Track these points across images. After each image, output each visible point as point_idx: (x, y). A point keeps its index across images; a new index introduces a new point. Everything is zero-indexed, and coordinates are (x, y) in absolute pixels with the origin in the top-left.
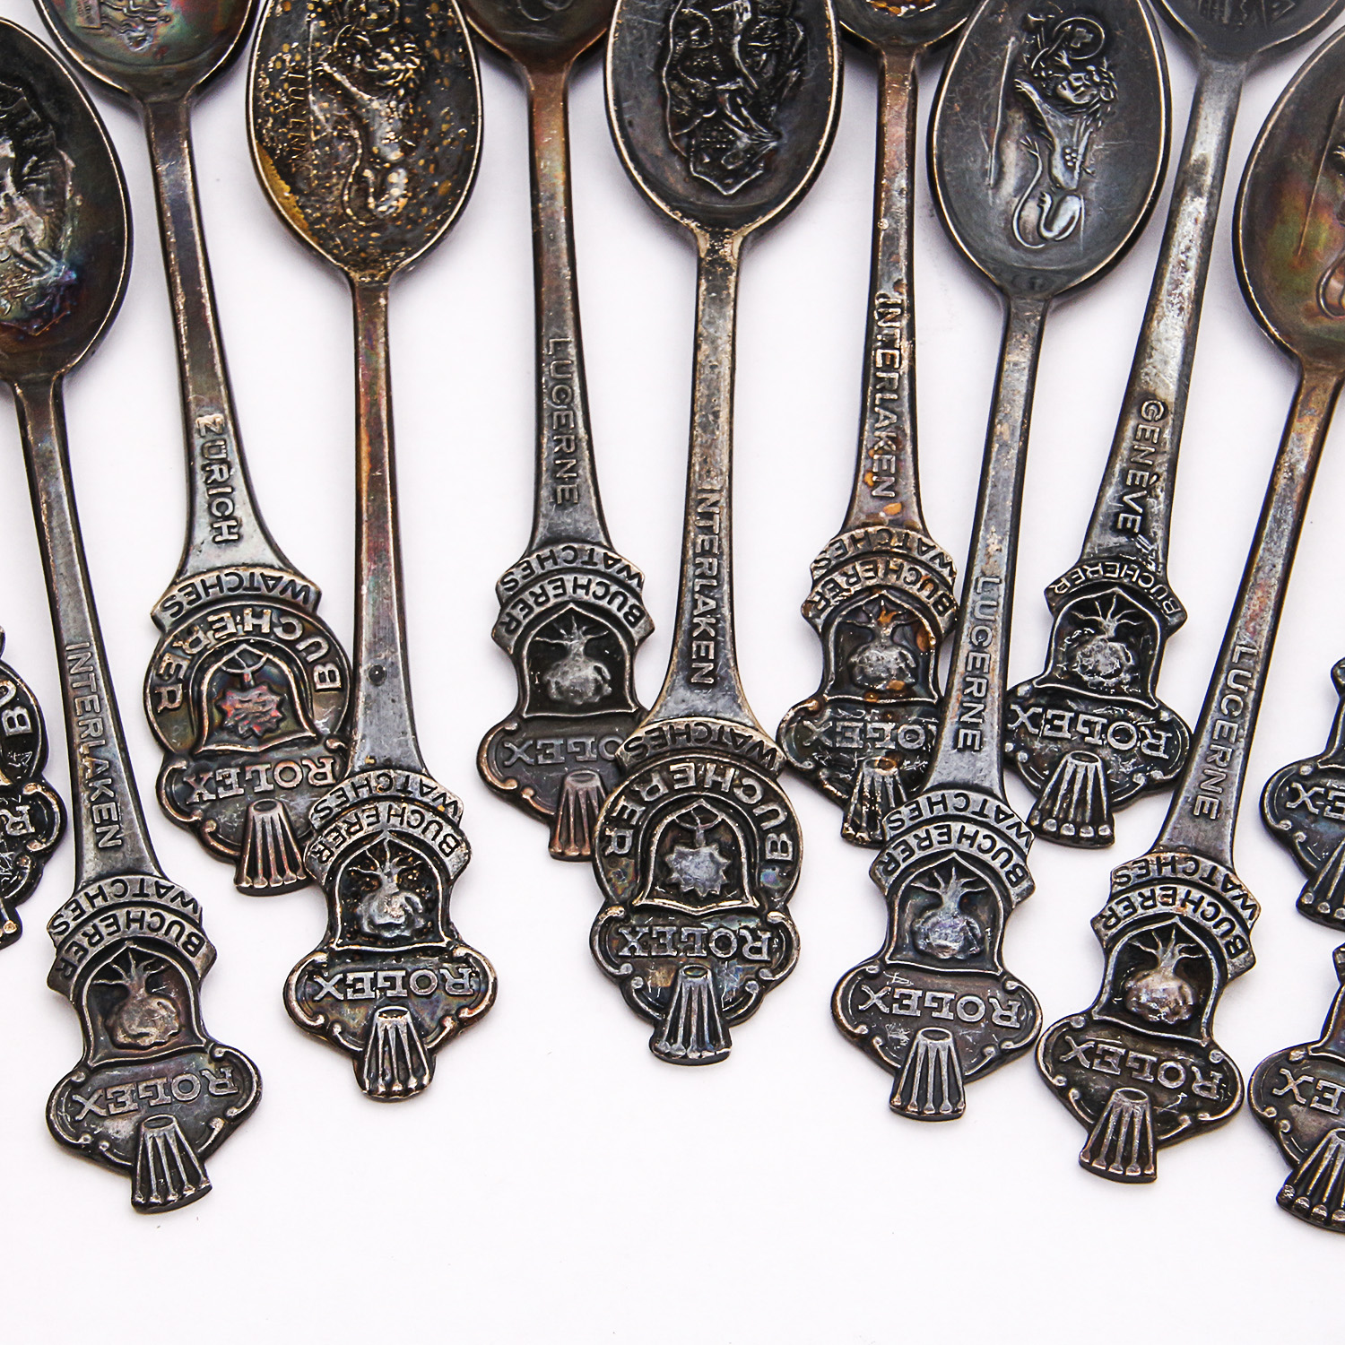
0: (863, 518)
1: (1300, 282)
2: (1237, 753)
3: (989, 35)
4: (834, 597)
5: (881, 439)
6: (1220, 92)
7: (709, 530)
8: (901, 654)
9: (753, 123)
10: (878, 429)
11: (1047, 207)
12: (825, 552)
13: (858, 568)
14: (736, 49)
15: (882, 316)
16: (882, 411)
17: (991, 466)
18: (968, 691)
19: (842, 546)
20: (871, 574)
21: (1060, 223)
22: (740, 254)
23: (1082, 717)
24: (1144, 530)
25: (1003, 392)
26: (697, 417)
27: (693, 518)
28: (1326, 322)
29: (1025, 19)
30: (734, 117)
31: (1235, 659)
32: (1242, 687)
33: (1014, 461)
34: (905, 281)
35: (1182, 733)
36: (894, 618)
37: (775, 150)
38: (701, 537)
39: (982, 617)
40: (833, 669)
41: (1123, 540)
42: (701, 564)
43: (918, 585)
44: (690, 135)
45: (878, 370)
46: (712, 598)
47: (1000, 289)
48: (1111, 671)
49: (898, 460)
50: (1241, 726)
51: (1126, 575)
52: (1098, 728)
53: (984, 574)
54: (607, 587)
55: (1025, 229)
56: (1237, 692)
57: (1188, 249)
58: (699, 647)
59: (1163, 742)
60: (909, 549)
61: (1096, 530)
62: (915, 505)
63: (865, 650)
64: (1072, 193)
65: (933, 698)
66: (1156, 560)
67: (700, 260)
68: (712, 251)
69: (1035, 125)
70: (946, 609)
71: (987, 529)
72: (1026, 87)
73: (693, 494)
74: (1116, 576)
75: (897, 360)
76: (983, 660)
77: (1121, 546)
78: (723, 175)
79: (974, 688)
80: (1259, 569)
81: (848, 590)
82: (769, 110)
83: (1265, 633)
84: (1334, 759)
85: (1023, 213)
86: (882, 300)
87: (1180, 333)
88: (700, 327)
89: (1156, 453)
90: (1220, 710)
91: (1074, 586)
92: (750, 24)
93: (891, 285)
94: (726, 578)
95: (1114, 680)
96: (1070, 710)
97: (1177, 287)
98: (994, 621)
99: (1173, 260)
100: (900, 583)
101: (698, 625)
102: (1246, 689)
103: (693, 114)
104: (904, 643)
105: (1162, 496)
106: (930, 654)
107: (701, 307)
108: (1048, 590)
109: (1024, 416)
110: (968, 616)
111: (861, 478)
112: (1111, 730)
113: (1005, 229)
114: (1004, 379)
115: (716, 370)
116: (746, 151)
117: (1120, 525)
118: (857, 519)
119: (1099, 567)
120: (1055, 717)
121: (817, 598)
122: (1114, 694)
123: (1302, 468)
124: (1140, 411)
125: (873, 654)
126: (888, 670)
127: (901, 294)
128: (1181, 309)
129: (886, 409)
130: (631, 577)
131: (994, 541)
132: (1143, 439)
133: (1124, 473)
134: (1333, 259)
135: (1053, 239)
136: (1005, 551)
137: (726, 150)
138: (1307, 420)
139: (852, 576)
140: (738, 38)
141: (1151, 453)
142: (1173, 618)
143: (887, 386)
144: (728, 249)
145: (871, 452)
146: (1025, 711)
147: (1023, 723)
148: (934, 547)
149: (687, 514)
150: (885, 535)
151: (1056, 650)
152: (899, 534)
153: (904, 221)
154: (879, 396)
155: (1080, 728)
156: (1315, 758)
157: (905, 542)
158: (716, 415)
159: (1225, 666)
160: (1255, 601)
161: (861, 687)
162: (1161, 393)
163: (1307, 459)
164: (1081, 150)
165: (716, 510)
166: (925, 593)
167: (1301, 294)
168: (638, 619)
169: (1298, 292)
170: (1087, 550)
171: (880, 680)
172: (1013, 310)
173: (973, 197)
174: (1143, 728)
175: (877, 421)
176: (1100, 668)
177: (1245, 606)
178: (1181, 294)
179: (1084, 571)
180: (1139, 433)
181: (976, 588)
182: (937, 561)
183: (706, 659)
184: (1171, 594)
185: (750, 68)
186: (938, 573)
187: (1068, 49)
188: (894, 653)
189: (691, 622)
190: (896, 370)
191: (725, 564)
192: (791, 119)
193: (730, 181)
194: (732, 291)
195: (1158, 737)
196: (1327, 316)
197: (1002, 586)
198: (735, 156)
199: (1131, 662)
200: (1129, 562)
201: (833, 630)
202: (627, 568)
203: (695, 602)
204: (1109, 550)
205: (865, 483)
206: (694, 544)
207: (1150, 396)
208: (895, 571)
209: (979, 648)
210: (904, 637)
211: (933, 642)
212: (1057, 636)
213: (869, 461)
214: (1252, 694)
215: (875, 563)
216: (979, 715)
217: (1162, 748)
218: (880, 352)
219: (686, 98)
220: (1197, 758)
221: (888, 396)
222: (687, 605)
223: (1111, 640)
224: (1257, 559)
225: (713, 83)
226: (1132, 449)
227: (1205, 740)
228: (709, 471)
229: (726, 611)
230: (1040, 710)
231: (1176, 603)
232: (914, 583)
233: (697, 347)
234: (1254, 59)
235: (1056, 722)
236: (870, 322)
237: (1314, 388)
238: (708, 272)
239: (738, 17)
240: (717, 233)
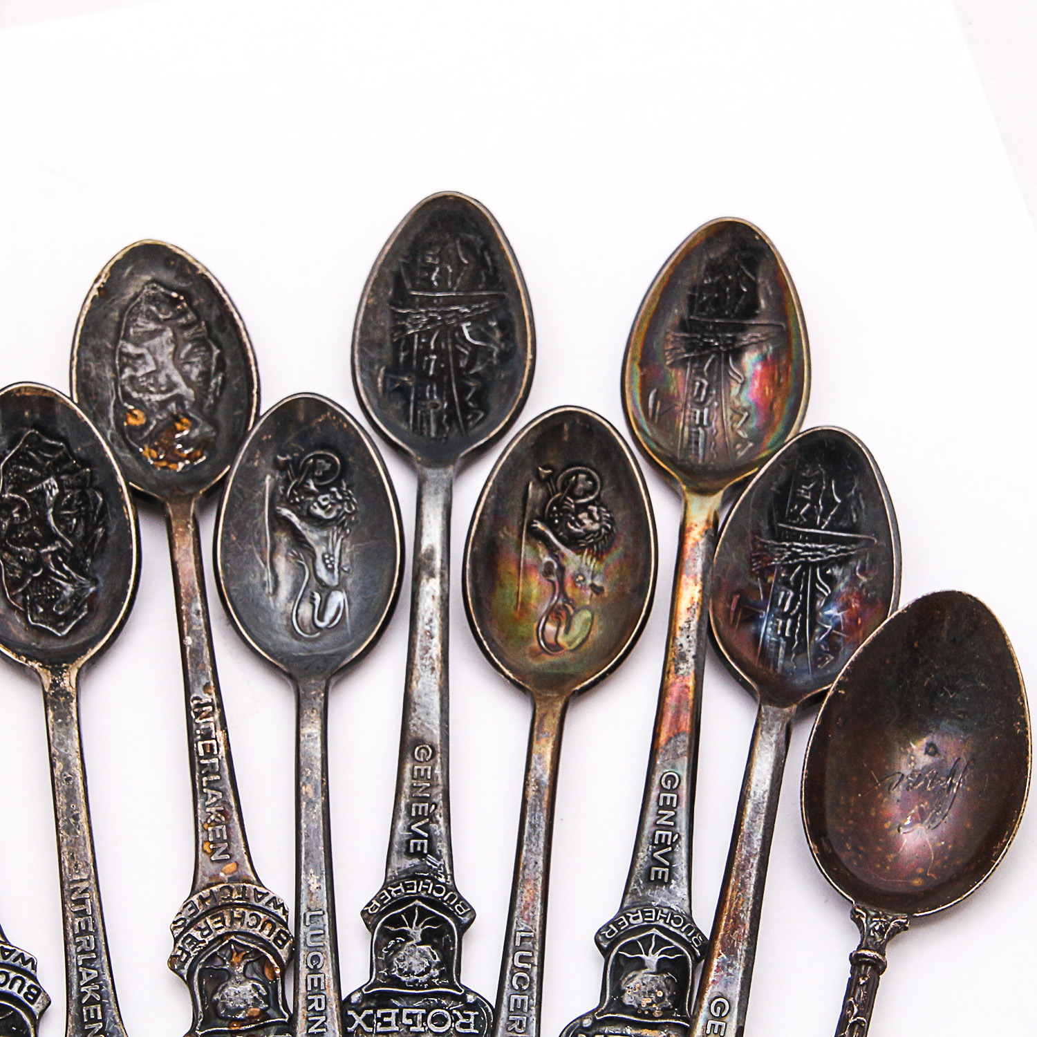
0: (207, 880)
1: (522, 630)
2: (531, 1020)
3: (249, 477)
4: (193, 949)
5: (212, 814)
6: (436, 493)
7: (83, 913)
8: (253, 985)
9: (74, 574)
10: (208, 806)
11: (317, 603)
12: (180, 913)
13: (209, 921)
14: (51, 519)
15: (197, 714)
16: (209, 792)
17: (302, 821)
18: (310, 1007)
19: (194, 906)
20: (220, 925)
21: (330, 614)
22: (77, 684)
23: (405, 1011)
24: (432, 851)
25: (303, 759)
26: (60, 823)
27: (69, 905)
28: (548, 659)
29: (276, 461)
30: (58, 572)
31: (518, 943)
32: (526, 965)
33: (320, 814)
34: (212, 684)
35: (486, 1010)
36: (244, 957)
37: (95, 594)
38: (77, 920)
39: (313, 944)
40: (200, 1009)
41: (416, 861)
42: (80, 943)
43: (259, 927)
44: (24, 593)
45: (201, 758)
46: (94, 969)
47: (290, 676)
48: (422, 969)
49: (228, 828)
50: (531, 997)
51: (423, 889)
52: (419, 1018)
53: (309, 910)
54: (7, 975)
55: (303, 623)
56: (524, 970)
57: (431, 621)
58: (88, 1011)
59: (472, 1020)
60: (248, 899)
61: (394, 857)
62: (247, 862)
63: (223, 988)
64: (336, 588)
65: (285, 1017)
66: (445, 873)
67: (45, 694)
68: (54, 685)
69: (298, 540)
70: (284, 942)
71: (307, 873)
72: (286, 512)
73: (66, 886)
74: (415, 891)
75: (215, 748)
76: (319, 979)
77: (416, 866)
78: (56, 621)
79: (316, 1004)
80: (525, 867)
81: (204, 941)
82: (85, 562)
83: (538, 918)
84: (607, 1010)
85: (300, 611)
86: (195, 702)
87: (436, 688)
88: (53, 749)
89: (431, 786)
90: (512, 987)
91: (383, 905)
92: (59, 498)
93: (201, 688)
94: (104, 951)
95: (426, 976)
96: (395, 1007)
97: (427, 652)
98: (324, 946)
99: (420, 631)
100: (244, 928)
101: (85, 993)
102: (530, 966)
103: (24, 576)
104: (255, 976)
105: (441, 820)
106: (277, 981)
107: (51, 732)
108: (363, 913)
109: (322, 776)
110: (302, 945)
111: (200, 848)
112: (429, 1018)
113: (287, 625)
114: (302, 748)
115: (71, 782)
116: (72, 597)
117: (412, 850)
118: (202, 882)
119: (401, 887)
120: (384, 1015)
121: (179, 953)
122: (428, 988)
123: (546, 779)
124: (413, 755)
125: (231, 989)
126: (245, 1001)
127: (210, 694)
128: (433, 669)
129: (212, 789)
130: (25, 963)
131: (314, 881)
132: (420, 777)
133: (409, 807)
134: (546, 607)
135: (327, 627)
136: (324, 888)
137: (56, 599)
138: (543, 741)
139: (205, 929)
140: (51, 510)
141: (427, 788)
142: (464, 917)
143: (211, 770)
144: (66, 682)
145: (206, 826)
146: (359, 1014)
147: (359, 1025)
148: (268, 894)
149: (63, 903)
150: (227, 891)
151: (377, 960)
152: (237, 888)
153: (204, 636)
154: (205, 779)
155: (405, 1021)
156: (593, 1012)
157: (243, 894)
158: (76, 818)
159: (511, 951)
160: (526, 894)
161: (225, 1019)
162: (428, 738)
163: (548, 772)
164: (337, 554)
165: (87, 895)
166: (266, 932)
167: (526, 640)
168: (36, 997)
169: (522, 638)
170: (389, 875)
171: (239, 1010)
172: (302, 692)
173: (258, 605)
174: (454, 1012)
175: (206, 799)
176: (413, 969)
177: (519, 898)
178: (431, 657)
179: (389, 892)
180: (416, 773)
181: (305, 922)
182: (272, 904)
183: (96, 1020)
184: (461, 898)
185: (65, 532)
186: (273, 914)
187: (313, 477)
188: (248, 986)
189: (79, 991)
190: (216, 756)
191: (102, 938)
192: (105, 565)
193: (62, 624)
194: (74, 715)
195: (467, 1017)
196: (550, 654)
197: (326, 916)
198: (64, 603)
199: (438, 959)
200: (423, 878)
201: (196, 977)
202: (22, 955)
203: (80, 974)
204: (406, 871)
205: (204, 851)
206: (73, 927)
207: (419, 742)
208: (239, 919)
209: (315, 971)
210: (254, 971)
211: (278, 972)
212: (376, 948)
213: (205, 832)
214: (535, 969)
215: (222, 915)
216: (323, 1025)
217: (472, 1025)
218: (200, 744)
219: (16, 565)
220: (500, 1030)
221: (212, 778)
222: (75, 979)
223: (419, 944)
224: (522, 859)
225: (37, 549)
226: (412, 787)
227: (504, 1013)
228: (76, 865)
229: (107, 977)
230: (371, 1012)
231: (466, 904)
232: (256, 926)
233: (52, 765)
234: (459, 463)
235: (386, 1019)
236: (190, 721)
237: (545, 715)
238: (53, 703)
239: (48, 493)
240: (57, 669)
